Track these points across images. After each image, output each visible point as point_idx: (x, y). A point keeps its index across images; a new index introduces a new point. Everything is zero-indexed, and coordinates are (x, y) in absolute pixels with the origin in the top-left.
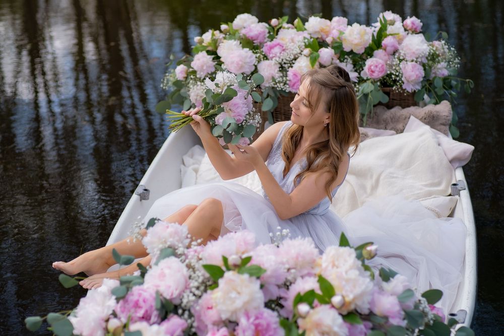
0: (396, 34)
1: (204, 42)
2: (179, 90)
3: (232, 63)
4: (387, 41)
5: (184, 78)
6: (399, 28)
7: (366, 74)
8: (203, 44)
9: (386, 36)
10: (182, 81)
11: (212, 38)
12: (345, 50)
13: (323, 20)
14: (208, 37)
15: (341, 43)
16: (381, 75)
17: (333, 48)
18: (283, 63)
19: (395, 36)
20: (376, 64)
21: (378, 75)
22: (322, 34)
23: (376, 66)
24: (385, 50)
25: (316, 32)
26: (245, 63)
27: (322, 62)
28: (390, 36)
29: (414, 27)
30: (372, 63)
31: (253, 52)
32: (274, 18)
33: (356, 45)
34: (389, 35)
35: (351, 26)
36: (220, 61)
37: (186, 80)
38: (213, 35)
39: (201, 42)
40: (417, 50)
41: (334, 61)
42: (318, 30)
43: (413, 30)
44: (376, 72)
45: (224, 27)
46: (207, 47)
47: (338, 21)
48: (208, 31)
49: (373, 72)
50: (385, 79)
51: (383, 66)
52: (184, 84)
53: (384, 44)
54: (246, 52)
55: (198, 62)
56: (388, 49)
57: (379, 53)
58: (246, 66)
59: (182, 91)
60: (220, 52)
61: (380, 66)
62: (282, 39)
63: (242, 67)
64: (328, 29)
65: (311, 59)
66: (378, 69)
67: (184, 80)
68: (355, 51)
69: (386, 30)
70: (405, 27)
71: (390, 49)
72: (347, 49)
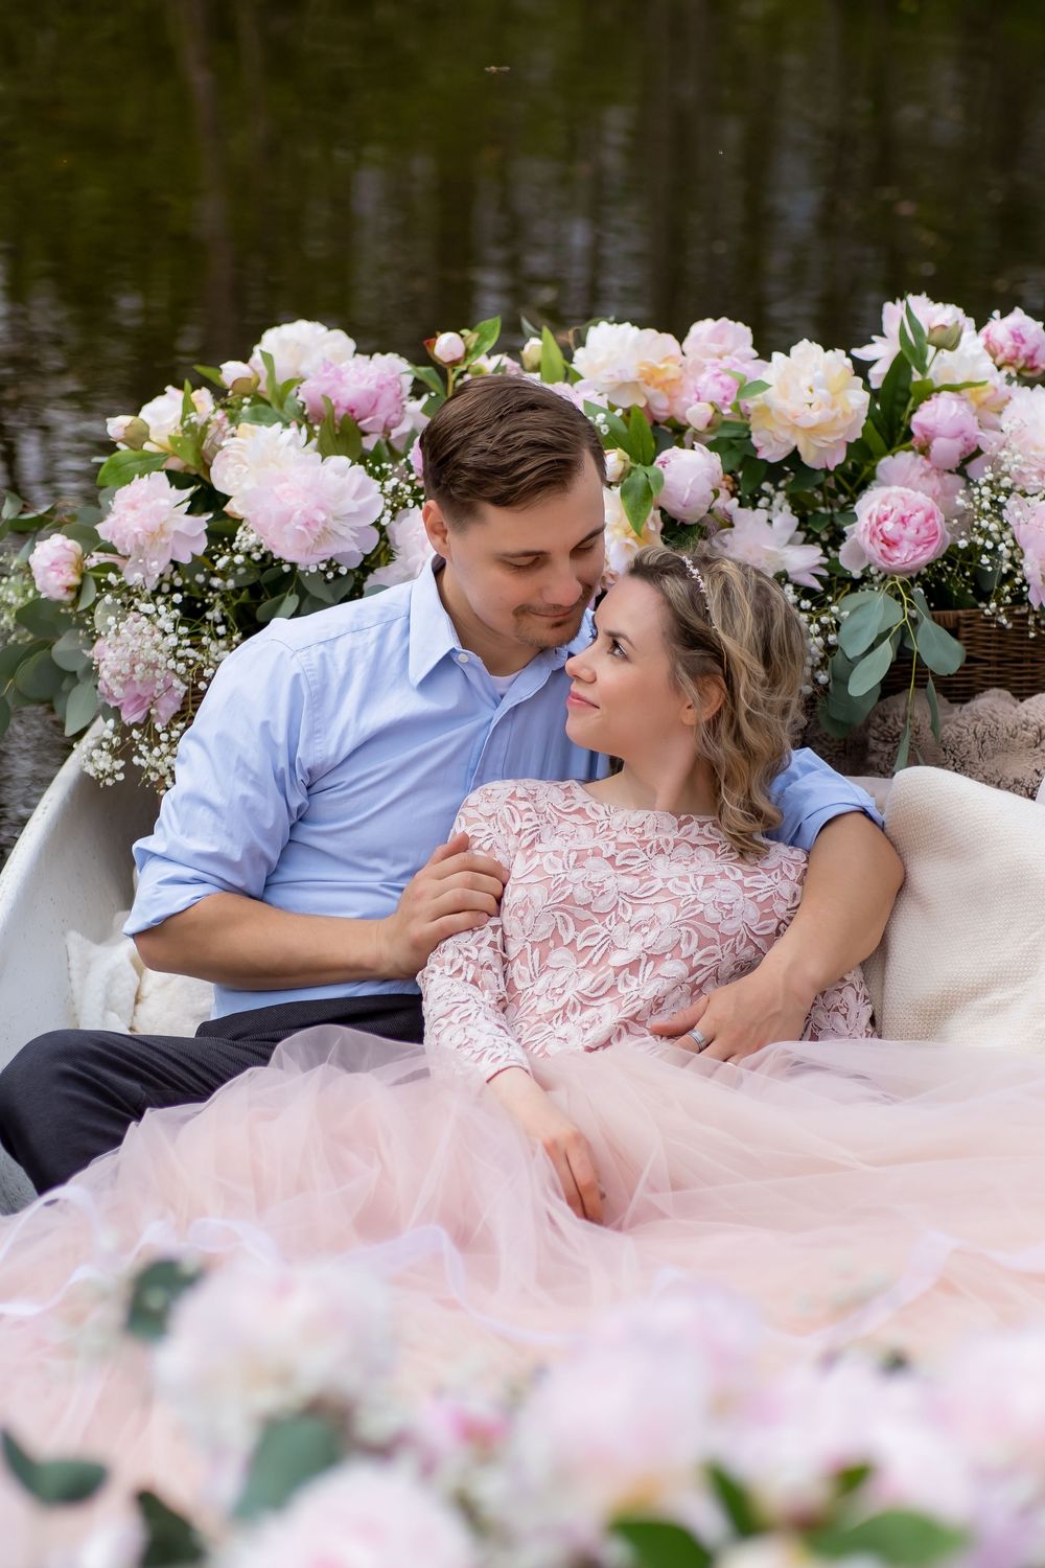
0: (970, 385)
1: (152, 436)
2: (49, 645)
3: (286, 518)
4: (935, 415)
5: (69, 589)
6: (975, 359)
7: (861, 554)
8: (147, 446)
9: (928, 392)
10: (59, 603)
11: (183, 419)
12: (762, 456)
13: (651, 333)
14: (164, 413)
15: (746, 427)
16: (925, 555)
17: (712, 446)
19: (966, 392)
20: (901, 510)
21: (912, 555)
22: (650, 391)
23: (903, 520)
24: (924, 451)
25: (622, 387)
26: (336, 519)
27: (674, 507)
28: (945, 394)
29: (1025, 350)
30: (886, 508)
31: (371, 472)
32: (443, 331)
33: (812, 431)
34: (939, 391)
35: (788, 354)
36: (226, 515)
37: (75, 603)
38: (189, 407)
39: (138, 437)
41: (719, 503)
42: (632, 375)
43: (1020, 364)
44: (905, 544)
45: (232, 371)
46: (165, 455)
47: (719, 339)
48: (164, 393)
49: (891, 543)
50: (941, 572)
51: (930, 516)
52: (67, 616)
53: (922, 427)
54: (341, 473)
55: (131, 516)
56: (939, 445)
57: (897, 464)
58: (344, 532)
59: (63, 647)
60: (223, 478)
61: (920, 516)
63: (326, 534)
64: (673, 370)
65: (624, 494)
66: (910, 532)
67: (68, 597)
68: (809, 458)
69: (923, 370)
70: (992, 350)
71: (946, 448)
72: (771, 453)
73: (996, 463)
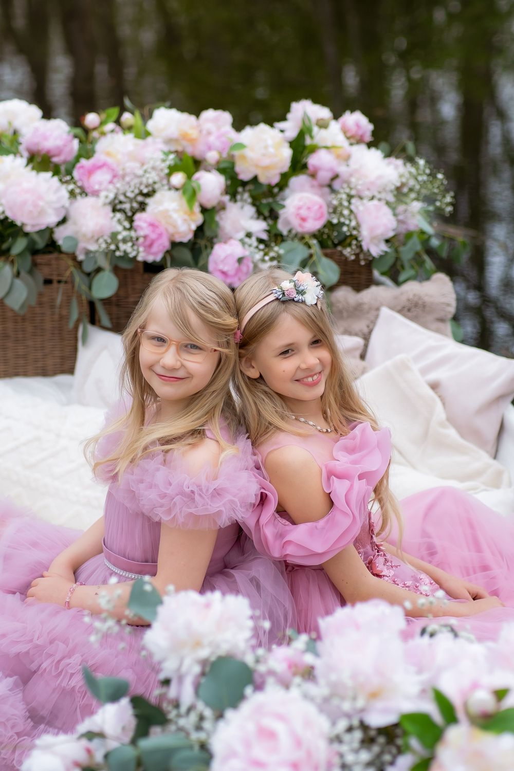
0: (334, 147)
3: (24, 203)
4: (319, 160)
6: (336, 134)
7: (287, 222)
9: (314, 149)
12: (240, 177)
15: (233, 163)
16: (319, 226)
17: (220, 171)
18: (117, 201)
19: (333, 150)
20: (308, 204)
21: (314, 225)
22: (185, 143)
23: (309, 208)
24: (313, 176)
25: (170, 139)
26: (47, 203)
27: (204, 202)
28: (323, 150)
29: (360, 132)
30: (301, 204)
33: (266, 168)
34: (320, 148)
40: (380, 177)
42: (174, 134)
43: (358, 138)
44: (310, 221)
47: (216, 120)
49: (304, 219)
50: (324, 233)
51: (321, 207)
53: (313, 165)
54: (47, 181)
56: (321, 174)
57: (298, 181)
58: (50, 210)
61: (316, 207)
62: (108, 154)
63: (42, 212)
64: (195, 133)
65: (184, 194)
66: (312, 215)
68: (263, 179)
69: (312, 137)
70: (345, 131)
71: (324, 176)
72: (245, 176)
73: (348, 183)
